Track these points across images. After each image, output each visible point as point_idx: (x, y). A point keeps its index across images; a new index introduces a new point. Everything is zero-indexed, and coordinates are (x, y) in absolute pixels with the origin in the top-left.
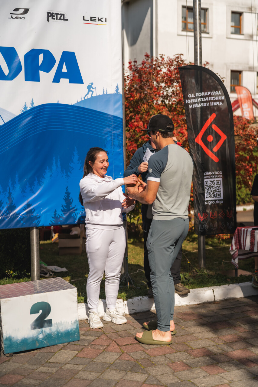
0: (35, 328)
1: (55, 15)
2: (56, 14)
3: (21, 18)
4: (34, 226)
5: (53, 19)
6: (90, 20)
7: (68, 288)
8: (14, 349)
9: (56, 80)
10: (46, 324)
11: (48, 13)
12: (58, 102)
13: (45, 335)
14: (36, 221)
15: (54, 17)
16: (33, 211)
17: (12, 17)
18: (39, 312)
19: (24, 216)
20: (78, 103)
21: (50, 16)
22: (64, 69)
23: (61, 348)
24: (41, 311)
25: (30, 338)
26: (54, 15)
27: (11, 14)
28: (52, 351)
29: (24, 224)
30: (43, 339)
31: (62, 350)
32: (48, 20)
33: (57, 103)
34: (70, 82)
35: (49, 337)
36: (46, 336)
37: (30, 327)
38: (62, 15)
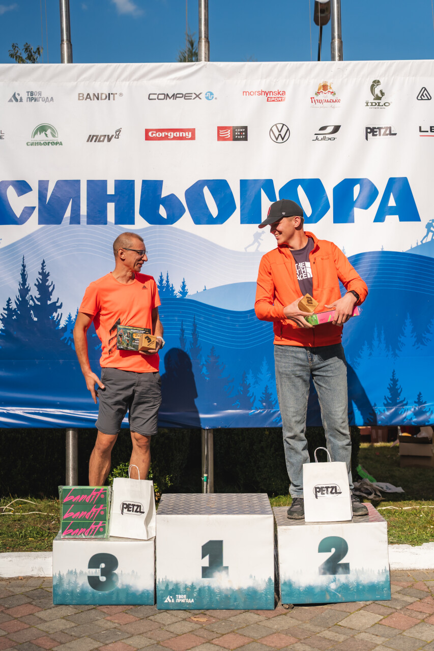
0: (324, 573)
1: (378, 130)
2: (378, 128)
3: (330, 139)
5: (374, 135)
6: (429, 130)
7: (375, 520)
8: (295, 598)
9: (379, 218)
10: (340, 570)
11: (367, 128)
12: (382, 249)
13: (339, 585)
15: (375, 133)
17: (317, 139)
18: (330, 551)
20: (412, 249)
21: (370, 133)
22: (392, 202)
23: (360, 607)
24: (333, 550)
25: (317, 587)
26: (375, 130)
27: (315, 134)
28: (348, 610)
30: (336, 590)
31: (361, 611)
32: (367, 139)
33: (380, 250)
34: (401, 220)
35: (344, 588)
36: (341, 587)
37: (317, 570)
38: (386, 128)
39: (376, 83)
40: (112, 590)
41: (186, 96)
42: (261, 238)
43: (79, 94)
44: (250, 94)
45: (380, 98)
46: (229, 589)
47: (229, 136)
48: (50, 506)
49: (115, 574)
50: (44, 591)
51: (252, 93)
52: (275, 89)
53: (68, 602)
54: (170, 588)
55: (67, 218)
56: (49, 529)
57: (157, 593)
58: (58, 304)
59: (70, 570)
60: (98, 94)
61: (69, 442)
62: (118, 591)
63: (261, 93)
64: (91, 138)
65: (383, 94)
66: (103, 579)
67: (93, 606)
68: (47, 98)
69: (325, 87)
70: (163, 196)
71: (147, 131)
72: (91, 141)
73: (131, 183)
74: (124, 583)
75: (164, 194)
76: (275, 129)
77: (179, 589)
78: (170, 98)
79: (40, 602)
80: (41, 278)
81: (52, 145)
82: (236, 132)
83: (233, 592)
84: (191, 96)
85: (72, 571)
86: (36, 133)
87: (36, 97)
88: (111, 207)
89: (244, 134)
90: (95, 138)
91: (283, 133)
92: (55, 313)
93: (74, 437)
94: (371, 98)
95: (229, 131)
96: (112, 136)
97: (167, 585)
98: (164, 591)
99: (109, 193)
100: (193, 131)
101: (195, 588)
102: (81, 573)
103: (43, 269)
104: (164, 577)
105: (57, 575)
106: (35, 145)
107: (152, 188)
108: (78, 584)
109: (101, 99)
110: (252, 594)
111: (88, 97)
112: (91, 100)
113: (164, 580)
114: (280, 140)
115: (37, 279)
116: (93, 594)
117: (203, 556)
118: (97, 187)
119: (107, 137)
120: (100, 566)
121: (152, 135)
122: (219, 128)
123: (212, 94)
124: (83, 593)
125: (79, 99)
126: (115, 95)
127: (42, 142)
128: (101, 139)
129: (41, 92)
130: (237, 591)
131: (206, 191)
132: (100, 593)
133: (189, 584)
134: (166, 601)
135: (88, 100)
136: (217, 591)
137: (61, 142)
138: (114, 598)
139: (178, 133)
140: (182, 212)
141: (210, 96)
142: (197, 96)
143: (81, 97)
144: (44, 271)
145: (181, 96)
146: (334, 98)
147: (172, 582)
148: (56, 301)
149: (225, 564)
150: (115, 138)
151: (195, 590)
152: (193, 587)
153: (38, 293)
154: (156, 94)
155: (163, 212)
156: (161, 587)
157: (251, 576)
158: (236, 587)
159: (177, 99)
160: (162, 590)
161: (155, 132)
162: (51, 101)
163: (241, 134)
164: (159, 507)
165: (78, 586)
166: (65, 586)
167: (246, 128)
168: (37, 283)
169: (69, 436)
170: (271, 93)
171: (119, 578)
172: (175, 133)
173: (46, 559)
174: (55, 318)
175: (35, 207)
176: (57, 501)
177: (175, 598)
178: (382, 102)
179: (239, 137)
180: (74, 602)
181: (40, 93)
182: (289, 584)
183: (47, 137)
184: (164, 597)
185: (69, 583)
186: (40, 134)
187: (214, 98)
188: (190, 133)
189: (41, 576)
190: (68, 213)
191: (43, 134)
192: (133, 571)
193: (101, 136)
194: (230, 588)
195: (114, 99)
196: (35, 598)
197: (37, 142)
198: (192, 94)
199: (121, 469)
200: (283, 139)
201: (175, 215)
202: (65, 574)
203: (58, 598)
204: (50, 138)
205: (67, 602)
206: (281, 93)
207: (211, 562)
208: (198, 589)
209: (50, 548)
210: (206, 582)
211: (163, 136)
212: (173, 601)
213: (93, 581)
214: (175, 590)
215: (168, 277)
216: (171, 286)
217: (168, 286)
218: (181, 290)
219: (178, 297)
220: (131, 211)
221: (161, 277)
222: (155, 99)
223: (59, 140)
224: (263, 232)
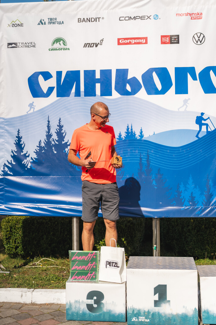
8: (211, 321)
40: (101, 313)
41: (142, 18)
42: (188, 102)
43: (78, 19)
44: (180, 15)
46: (170, 314)
47: (168, 41)
48: (63, 262)
49: (102, 303)
50: (61, 312)
51: (182, 15)
52: (196, 12)
53: (75, 319)
54: (135, 312)
55: (73, 93)
56: (63, 276)
57: (127, 315)
58: (68, 144)
59: (76, 300)
60: (90, 18)
61: (74, 225)
62: (104, 313)
63: (187, 14)
64: (85, 45)
66: (95, 306)
67: (89, 322)
68: (60, 22)
70: (128, 78)
71: (119, 40)
72: (86, 47)
73: (110, 71)
74: (108, 309)
75: (129, 77)
76: (196, 36)
77: (141, 313)
78: (132, 19)
79: (59, 318)
80: (59, 128)
81: (63, 50)
82: (172, 38)
83: (173, 316)
84: (145, 18)
85: (77, 301)
86: (54, 43)
87: (53, 21)
88: (98, 86)
89: (177, 39)
90: (88, 45)
91: (201, 39)
92: (66, 148)
93: (77, 222)
95: (168, 38)
96: (98, 43)
97: (133, 311)
98: (131, 314)
99: (96, 78)
100: (146, 39)
101: (150, 313)
102: (83, 302)
103: (59, 123)
104: (131, 306)
105: (69, 303)
106: (54, 50)
107: (122, 73)
108: (81, 308)
109: (92, 21)
110: (184, 318)
111: (84, 20)
112: (85, 22)
113: (131, 308)
114: (199, 43)
115: (56, 129)
116: (90, 315)
117: (155, 294)
118: (90, 74)
119: (95, 44)
120: (94, 299)
121: (122, 42)
122: (162, 37)
123: (157, 16)
124: (84, 314)
125: (78, 22)
126: (100, 19)
127: (58, 48)
128: (92, 46)
129: (56, 18)
130: (175, 315)
131: (154, 75)
132: (94, 314)
133: (147, 310)
134: (133, 320)
135: (84, 22)
136: (163, 315)
137: (69, 48)
138: (102, 317)
139: (137, 40)
140: (140, 87)
141: (156, 17)
142: (149, 17)
143: (79, 20)
144: (60, 124)
145: (139, 17)
147: (136, 309)
148: (67, 141)
149: (168, 299)
150: (100, 44)
151: (150, 314)
152: (149, 312)
153: (57, 137)
154: (124, 17)
155: (128, 88)
156: (130, 312)
157: (184, 307)
158: (175, 313)
159: (136, 19)
160: (130, 313)
161: (123, 40)
162: (62, 23)
163: (175, 40)
164: (128, 264)
165: (81, 309)
166: (73, 309)
167: (178, 36)
168: (56, 132)
169: (74, 222)
170: (193, 14)
171: (105, 305)
172: (135, 40)
173: (62, 293)
174: (67, 151)
175: (54, 87)
176: (67, 260)
177: (138, 318)
179: (174, 42)
180: (79, 319)
181: (56, 19)
182: (207, 312)
183: (60, 45)
184: (132, 317)
185: (75, 308)
186: (56, 43)
187: (159, 18)
188: (144, 40)
189: (59, 303)
190: (73, 90)
191: (58, 43)
192: (113, 302)
193: (92, 44)
194: (171, 313)
195: (99, 21)
196: (56, 316)
197: (54, 48)
198: (145, 16)
200: (201, 42)
201: (136, 89)
202: (73, 302)
203: (69, 316)
204: (62, 46)
205: (74, 319)
206: (199, 14)
207: (160, 298)
208: (152, 313)
209: (64, 287)
210: (157, 309)
211: (128, 42)
212: (137, 320)
213: (90, 307)
214: (138, 314)
215: (132, 127)
216: (134, 132)
217: (132, 132)
218: (140, 134)
219: (138, 139)
220: (110, 88)
221: (128, 127)
222: (123, 20)
223: (67, 47)
224: (189, 99)
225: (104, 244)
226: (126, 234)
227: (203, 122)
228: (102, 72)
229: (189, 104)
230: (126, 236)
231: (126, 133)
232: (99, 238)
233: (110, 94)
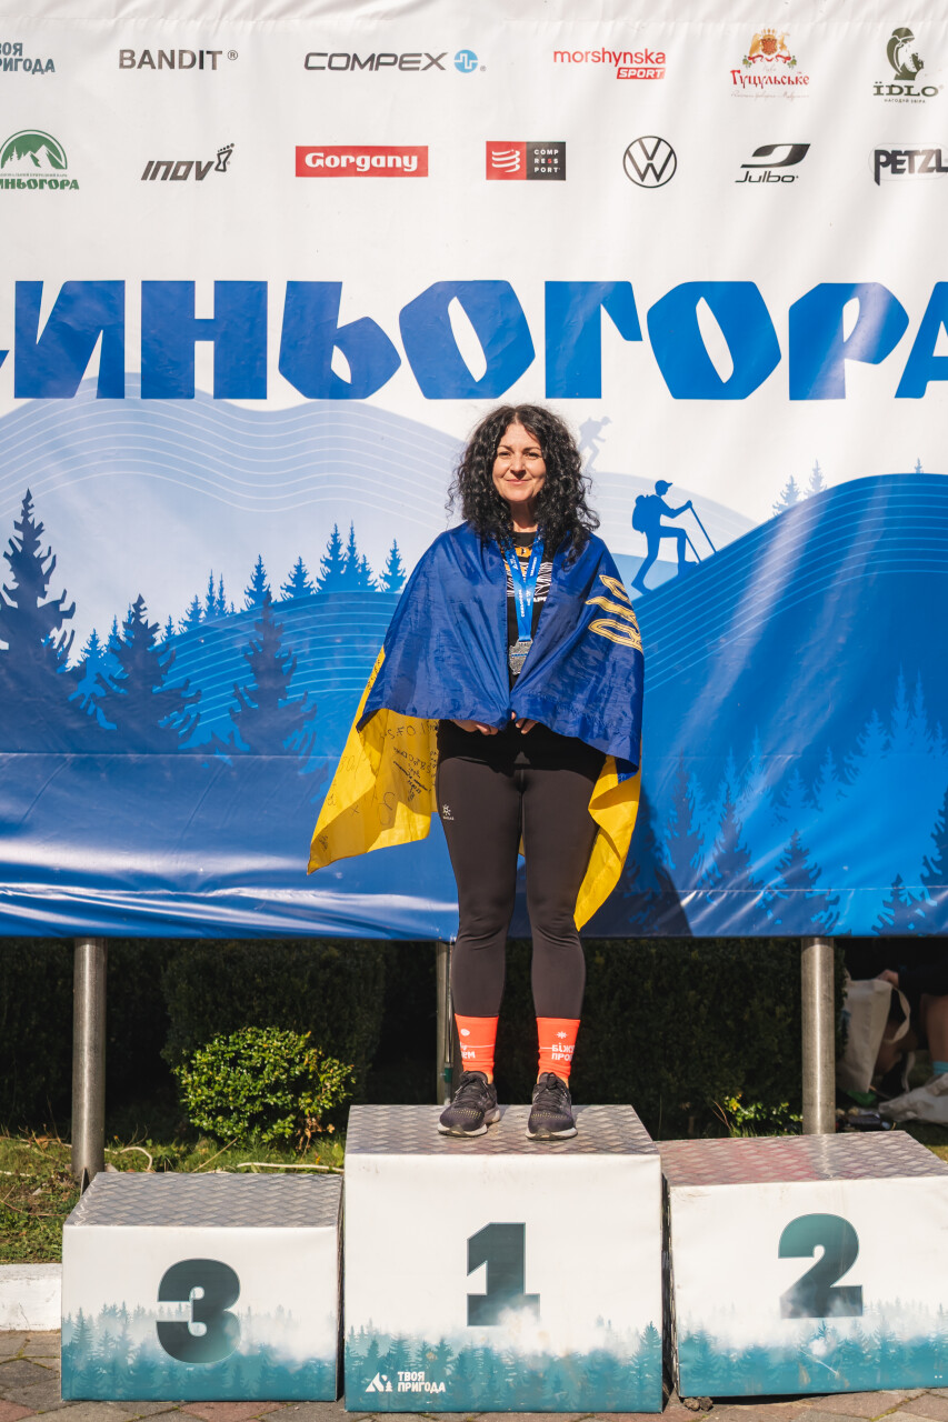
0: (795, 1314)
1: (906, 158)
2: (907, 153)
3: (781, 179)
4: (814, 933)
5: (895, 171)
7: (927, 1171)
8: (717, 1382)
9: (911, 386)
10: (838, 1304)
11: (878, 153)
12: (919, 468)
13: (834, 1345)
14: (822, 913)
15: (899, 167)
16: (811, 875)
17: (748, 178)
18: (810, 1254)
19: (776, 891)
21: (885, 165)
23: (893, 1404)
24: (819, 1251)
25: (776, 1350)
26: (899, 158)
27: (744, 166)
28: (861, 1412)
29: (779, 922)
30: (827, 1359)
31: (898, 1414)
32: (877, 180)
33: (913, 471)
35: (849, 1353)
36: (839, 1350)
37: (776, 1306)
38: (930, 153)
39: (903, 34)
40: (222, 1360)
41: (403, 62)
42: (600, 435)
43: (122, 52)
44: (572, 58)
45: (911, 76)
46: (540, 1355)
47: (518, 167)
48: (20, 1153)
49: (232, 1315)
50: (31, 1366)
51: (578, 57)
52: (638, 48)
53: (103, 1391)
54: (383, 1351)
55: (90, 380)
56: (29, 1209)
57: (346, 1366)
58: (64, 607)
59: (109, 1306)
60: (173, 52)
61: (84, 974)
62: (240, 1363)
63: (602, 56)
64: (151, 171)
65: (918, 64)
66: (198, 1329)
67: (170, 1405)
68: (38, 61)
69: (768, 44)
70: (341, 323)
71: (301, 152)
72: (153, 177)
73: (257, 290)
74: (255, 1341)
75: (346, 317)
76: (636, 151)
77: (406, 1356)
78: (362, 66)
79: (25, 1394)
80: (21, 538)
81: (51, 187)
82: (535, 156)
83: (552, 1363)
84: (419, 62)
85: (114, 1309)
86: (8, 155)
87: (8, 57)
88: (204, 352)
89: (556, 161)
90: (163, 169)
92: (55, 629)
93: (96, 961)
94: (889, 76)
95: (518, 153)
96: (210, 164)
97: (374, 1345)
98: (365, 1360)
99: (199, 315)
100: (421, 153)
101: (449, 1353)
102: (140, 1312)
103: (25, 514)
104: (365, 1323)
105: (74, 1320)
107: (314, 301)
108: (130, 1343)
109: (181, 66)
110: (602, 1369)
111: (147, 60)
112: (153, 67)
113: (365, 1332)
114: (650, 179)
115: (11, 542)
116: (172, 1370)
117: (472, 1267)
118: (167, 299)
119: (194, 167)
120: (192, 1296)
121: (314, 162)
122: (492, 146)
123: (472, 56)
124: (145, 1368)
125: (122, 66)
126: (218, 56)
127: (25, 180)
128: (181, 173)
129: (21, 45)
130: (561, 1360)
131: (456, 311)
132: (191, 1368)
133: (434, 1342)
134: (370, 1389)
135: (146, 67)
136: (507, 1361)
137: (75, 181)
138: (229, 1382)
139: (382, 158)
140: (392, 365)
141: (467, 61)
142: (434, 61)
143: (128, 60)
144: (30, 520)
145: (391, 60)
146: (793, 75)
147: (387, 1336)
148: (60, 598)
149: (529, 1289)
150: (217, 169)
151: (450, 1359)
152: (443, 1350)
153: (14, 577)
154: (325, 55)
155: (341, 366)
156: (356, 1349)
157: (600, 1322)
158: (558, 1351)
159: (380, 67)
160: (359, 1358)
161: (322, 155)
162: (47, 68)
163: (547, 162)
164: (347, 1142)
165: (131, 1348)
166: (96, 1350)
167: (561, 146)
168: (11, 552)
169: (83, 960)
170: (628, 57)
171: (243, 1326)
172: (375, 159)
173: (31, 1282)
174: (57, 643)
175: (7, 352)
176: (38, 1141)
177: (394, 1379)
178: (917, 85)
179: (543, 170)
180: (120, 1392)
181: (18, 48)
182: (700, 1343)
183: (37, 165)
184: (366, 1376)
185: (106, 1340)
186: (19, 157)
187: (478, 68)
188: (415, 159)
189: (18, 1329)
190: (93, 368)
191: (27, 158)
192: (280, 1309)
193: (180, 164)
194: (544, 1354)
195: (214, 67)
196: (11, 1384)
197: (10, 178)
198: (420, 55)
199: (214, 1054)
200: (658, 177)
201: (373, 372)
202: (95, 1317)
203: (76, 1382)
204: (46, 169)
205: (100, 1392)
206: (653, 58)
207: (492, 1283)
208: (456, 1356)
209: (48, 1252)
210: (479, 1336)
211: (344, 165)
212: (389, 1388)
213: (172, 1336)
214: (393, 1360)
215: (352, 537)
216: (361, 561)
217: (353, 560)
218: (387, 571)
219: (379, 590)
220: (258, 363)
221: (335, 536)
222: (323, 68)
223: (69, 174)
224: (606, 421)
225: (212, 1064)
226: (314, 1016)
227: (665, 521)
228: (224, 289)
229: (604, 441)
230: (311, 1026)
231: (327, 563)
232: (192, 1036)
233: (260, 393)
